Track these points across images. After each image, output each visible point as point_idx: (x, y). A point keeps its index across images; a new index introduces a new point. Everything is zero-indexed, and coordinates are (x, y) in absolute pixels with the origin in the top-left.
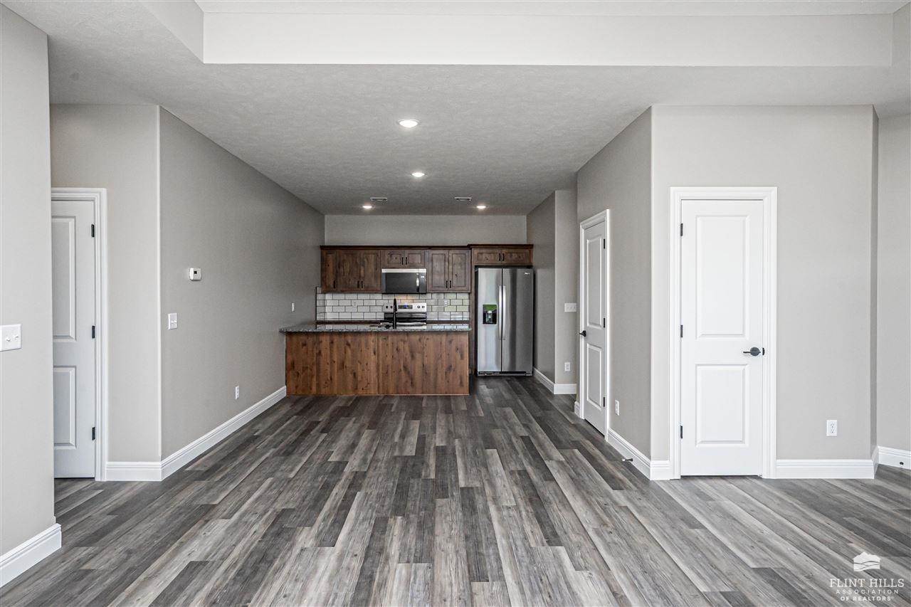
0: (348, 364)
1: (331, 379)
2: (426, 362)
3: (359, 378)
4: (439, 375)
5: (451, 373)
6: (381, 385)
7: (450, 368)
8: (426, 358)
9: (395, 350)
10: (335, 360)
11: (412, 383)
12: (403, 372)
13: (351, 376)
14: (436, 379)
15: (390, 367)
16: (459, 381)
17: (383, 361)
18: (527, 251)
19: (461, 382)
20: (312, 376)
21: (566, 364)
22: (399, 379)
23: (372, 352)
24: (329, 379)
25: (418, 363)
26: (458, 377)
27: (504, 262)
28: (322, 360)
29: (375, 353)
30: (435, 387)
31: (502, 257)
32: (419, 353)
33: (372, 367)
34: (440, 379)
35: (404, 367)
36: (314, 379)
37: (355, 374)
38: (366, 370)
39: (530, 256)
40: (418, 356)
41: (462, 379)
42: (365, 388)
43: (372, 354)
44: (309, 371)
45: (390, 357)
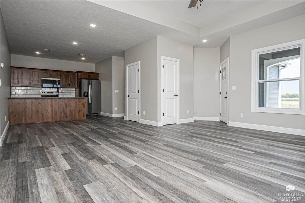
0: (39, 111)
2: (71, 109)
3: (44, 116)
4: (76, 114)
5: (80, 112)
6: (54, 118)
7: (80, 111)
8: (71, 108)
9: (59, 105)
10: (34, 109)
11: (66, 116)
12: (62, 113)
13: (41, 115)
15: (57, 111)
16: (83, 115)
17: (54, 109)
18: (97, 75)
20: (22, 116)
21: (116, 108)
22: (61, 115)
24: (31, 117)
25: (68, 109)
26: (83, 114)
27: (90, 78)
30: (75, 117)
31: (89, 76)
33: (50, 111)
34: (76, 115)
35: (63, 111)
36: (24, 118)
37: (42, 114)
38: (47, 113)
39: (98, 77)
40: (68, 107)
41: (84, 114)
42: (47, 119)
43: (50, 107)
44: (21, 114)
45: (57, 107)
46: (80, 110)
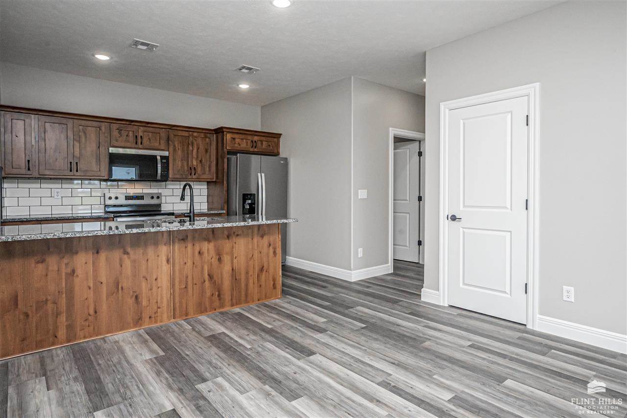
0: (125, 283)
1: (96, 312)
2: (235, 265)
3: (144, 303)
4: (251, 281)
5: (264, 275)
6: (177, 305)
7: (262, 269)
8: (235, 261)
9: (197, 253)
10: (104, 280)
11: (219, 296)
12: (207, 283)
13: (131, 301)
14: (247, 285)
15: (190, 278)
16: (272, 283)
17: (180, 271)
19: (274, 285)
20: (58, 314)
21: (359, 250)
22: (202, 292)
23: (164, 259)
24: (92, 312)
25: (227, 268)
26: (271, 279)
28: (77, 281)
29: (168, 261)
30: (246, 295)
32: (227, 254)
33: (164, 281)
35: (211, 277)
36: (63, 318)
37: (137, 297)
38: (155, 289)
40: (226, 259)
41: (274, 280)
42: (153, 316)
43: (165, 262)
44: (50, 306)
45: (190, 264)
46: (263, 267)
